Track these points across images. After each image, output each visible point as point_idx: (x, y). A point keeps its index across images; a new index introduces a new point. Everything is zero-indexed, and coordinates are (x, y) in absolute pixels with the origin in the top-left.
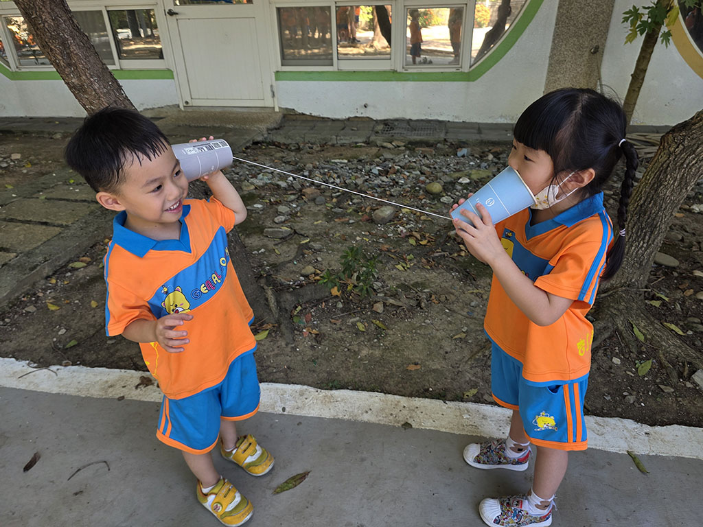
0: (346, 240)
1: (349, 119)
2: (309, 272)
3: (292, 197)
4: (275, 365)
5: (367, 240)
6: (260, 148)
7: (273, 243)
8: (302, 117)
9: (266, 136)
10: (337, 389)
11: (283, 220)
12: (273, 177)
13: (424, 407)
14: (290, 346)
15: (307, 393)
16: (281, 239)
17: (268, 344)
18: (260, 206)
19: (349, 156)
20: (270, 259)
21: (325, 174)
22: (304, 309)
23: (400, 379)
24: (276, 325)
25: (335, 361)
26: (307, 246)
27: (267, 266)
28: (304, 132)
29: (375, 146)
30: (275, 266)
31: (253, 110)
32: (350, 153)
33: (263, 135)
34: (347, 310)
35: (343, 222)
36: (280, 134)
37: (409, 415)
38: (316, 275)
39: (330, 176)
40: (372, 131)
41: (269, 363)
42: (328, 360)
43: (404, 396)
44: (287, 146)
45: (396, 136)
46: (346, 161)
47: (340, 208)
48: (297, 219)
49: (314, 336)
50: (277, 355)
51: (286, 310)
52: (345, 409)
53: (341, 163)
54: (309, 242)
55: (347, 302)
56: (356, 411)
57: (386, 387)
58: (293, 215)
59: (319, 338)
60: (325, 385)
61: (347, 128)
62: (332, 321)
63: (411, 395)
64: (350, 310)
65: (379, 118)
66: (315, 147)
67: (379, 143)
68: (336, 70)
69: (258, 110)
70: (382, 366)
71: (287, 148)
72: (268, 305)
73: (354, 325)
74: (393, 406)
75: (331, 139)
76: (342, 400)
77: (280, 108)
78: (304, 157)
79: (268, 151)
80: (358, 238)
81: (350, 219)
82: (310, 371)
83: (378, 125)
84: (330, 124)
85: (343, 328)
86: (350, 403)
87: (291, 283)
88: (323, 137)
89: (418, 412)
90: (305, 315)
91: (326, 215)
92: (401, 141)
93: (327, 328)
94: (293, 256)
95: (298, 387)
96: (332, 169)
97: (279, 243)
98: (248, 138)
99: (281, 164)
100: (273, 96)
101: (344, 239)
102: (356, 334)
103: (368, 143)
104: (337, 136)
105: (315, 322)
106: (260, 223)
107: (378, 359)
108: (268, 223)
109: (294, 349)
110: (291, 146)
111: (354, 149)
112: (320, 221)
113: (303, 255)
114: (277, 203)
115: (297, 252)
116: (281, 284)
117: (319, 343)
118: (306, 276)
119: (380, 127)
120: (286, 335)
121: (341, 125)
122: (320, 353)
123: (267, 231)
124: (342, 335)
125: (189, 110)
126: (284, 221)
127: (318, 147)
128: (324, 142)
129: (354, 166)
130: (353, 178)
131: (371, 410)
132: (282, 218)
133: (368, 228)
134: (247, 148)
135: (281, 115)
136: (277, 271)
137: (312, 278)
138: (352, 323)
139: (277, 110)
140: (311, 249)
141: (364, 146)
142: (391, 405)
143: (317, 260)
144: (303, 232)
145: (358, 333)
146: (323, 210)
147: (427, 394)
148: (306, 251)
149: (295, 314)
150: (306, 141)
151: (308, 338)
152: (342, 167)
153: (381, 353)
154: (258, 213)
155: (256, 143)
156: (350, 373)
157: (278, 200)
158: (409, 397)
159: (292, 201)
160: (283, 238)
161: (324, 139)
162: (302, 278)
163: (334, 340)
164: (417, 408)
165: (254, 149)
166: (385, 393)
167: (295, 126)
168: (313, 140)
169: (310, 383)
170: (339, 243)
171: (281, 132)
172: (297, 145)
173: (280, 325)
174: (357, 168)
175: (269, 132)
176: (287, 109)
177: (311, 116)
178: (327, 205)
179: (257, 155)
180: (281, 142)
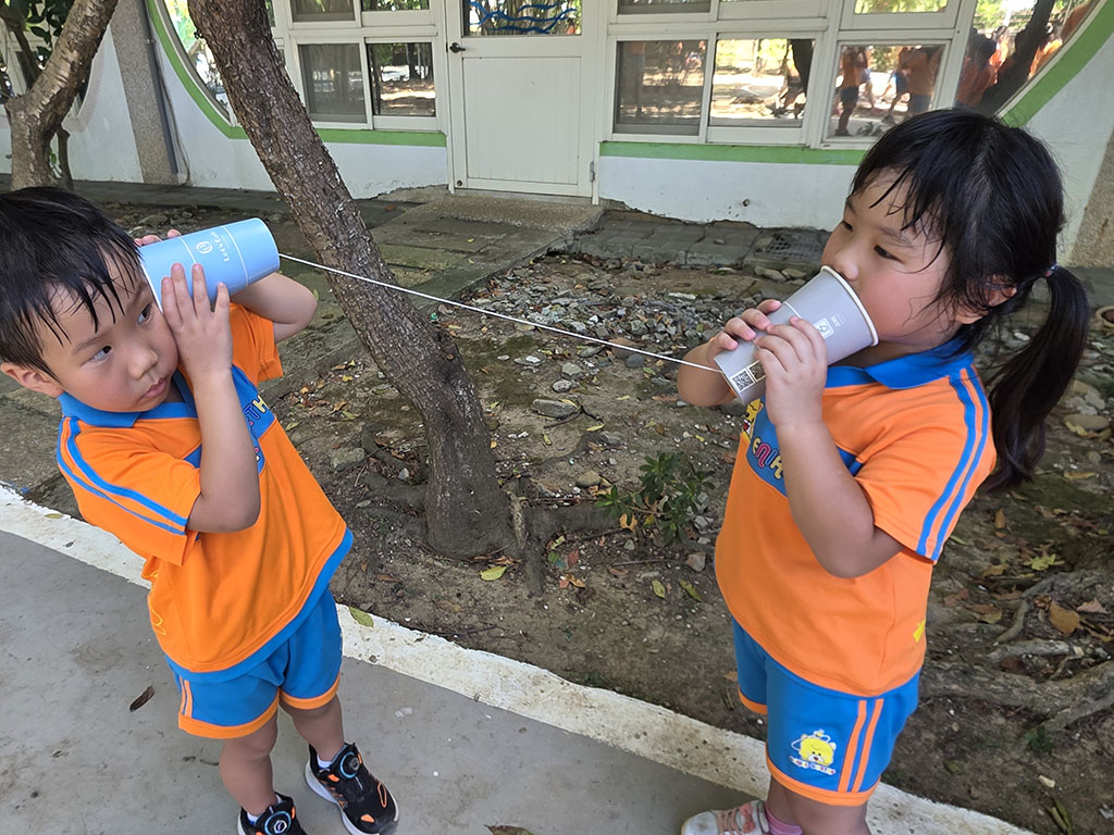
0: (664, 435)
1: (713, 222)
2: (590, 482)
3: (591, 350)
4: (504, 625)
5: (702, 440)
6: (558, 262)
7: (544, 424)
8: (635, 214)
9: (570, 243)
10: (595, 686)
11: (567, 387)
12: (567, 313)
13: (742, 750)
14: (534, 598)
15: (546, 682)
16: (557, 418)
17: (500, 589)
18: (535, 360)
19: (702, 288)
20: (534, 451)
21: (652, 315)
22: (569, 541)
23: (708, 692)
24: (519, 561)
25: (603, 639)
26: (597, 437)
27: (526, 461)
28: (635, 240)
29: (749, 274)
30: (538, 464)
31: (559, 200)
32: (702, 282)
33: (566, 241)
34: (640, 555)
35: (665, 404)
36: (594, 242)
37: (711, 759)
38: (602, 487)
39: (661, 321)
40: (750, 247)
41: (496, 621)
42: (592, 634)
43: (710, 724)
44: (601, 262)
45: (791, 260)
46: (693, 297)
47: (666, 378)
48: (590, 388)
49: (577, 589)
50: (511, 610)
51: (539, 540)
52: (602, 723)
53: (684, 299)
54: (602, 430)
55: (643, 542)
56: (620, 730)
57: (682, 701)
58: (584, 380)
59: (583, 595)
60: (577, 674)
61: (708, 238)
62: (612, 570)
63: (721, 724)
64: (646, 556)
65: (767, 227)
66: (647, 266)
67: (758, 269)
68: (703, 142)
69: (566, 201)
70: (681, 663)
71: (601, 265)
72: (512, 527)
73: (647, 583)
74: (685, 737)
75: (677, 256)
76: (601, 706)
77: (600, 198)
78: (625, 283)
79: (569, 269)
80: (686, 434)
81: (678, 400)
82: (559, 647)
83: (764, 237)
84: (679, 229)
85: (627, 585)
86: (613, 714)
87: (558, 495)
88: (663, 252)
89: (727, 757)
90: (567, 553)
91: (639, 387)
92: (800, 268)
93: (599, 581)
94: (571, 450)
95: (533, 670)
96: (667, 310)
97: (553, 426)
98: (542, 245)
99: (584, 291)
100: (594, 178)
101: (661, 433)
102: (649, 600)
103: (740, 268)
104: (687, 252)
105: (583, 568)
106: (531, 388)
107: (676, 650)
108: (542, 390)
109: (540, 605)
110: (607, 263)
111: (713, 277)
112: (628, 397)
113: (587, 450)
114: (563, 357)
115: (577, 446)
116: (542, 495)
117: (584, 603)
118: (584, 487)
119: (767, 241)
120: (532, 580)
121: (699, 233)
122: (582, 619)
123: (538, 404)
124: (624, 596)
125: (463, 194)
126: (569, 390)
127: (651, 268)
128: (665, 260)
129: (705, 307)
130: (698, 327)
131: (645, 734)
132: (566, 384)
133: (707, 419)
134: (537, 260)
135: (600, 209)
136: (540, 471)
137: (594, 491)
138: (644, 579)
139: (595, 201)
140: (601, 441)
141: (731, 273)
142: (683, 733)
143: (608, 462)
144: (594, 412)
145: (651, 598)
146: (638, 377)
147: (752, 729)
148: (592, 445)
149: (553, 548)
150: (635, 256)
151: (565, 592)
152: (684, 307)
153: (684, 639)
154: (531, 370)
155: (552, 254)
156: (624, 664)
157: (566, 353)
158: (717, 726)
159: (588, 357)
160: (562, 418)
161: (663, 256)
162: (577, 490)
163: (609, 603)
164: (727, 749)
165: (547, 263)
166: (676, 712)
167: (622, 230)
168: (644, 257)
169: (554, 667)
170: (651, 438)
171: (596, 239)
172: (618, 262)
173: (525, 562)
174: (710, 311)
175: (577, 237)
176: (611, 200)
177: (649, 214)
178: (645, 369)
179: (550, 274)
180: (594, 255)
